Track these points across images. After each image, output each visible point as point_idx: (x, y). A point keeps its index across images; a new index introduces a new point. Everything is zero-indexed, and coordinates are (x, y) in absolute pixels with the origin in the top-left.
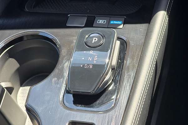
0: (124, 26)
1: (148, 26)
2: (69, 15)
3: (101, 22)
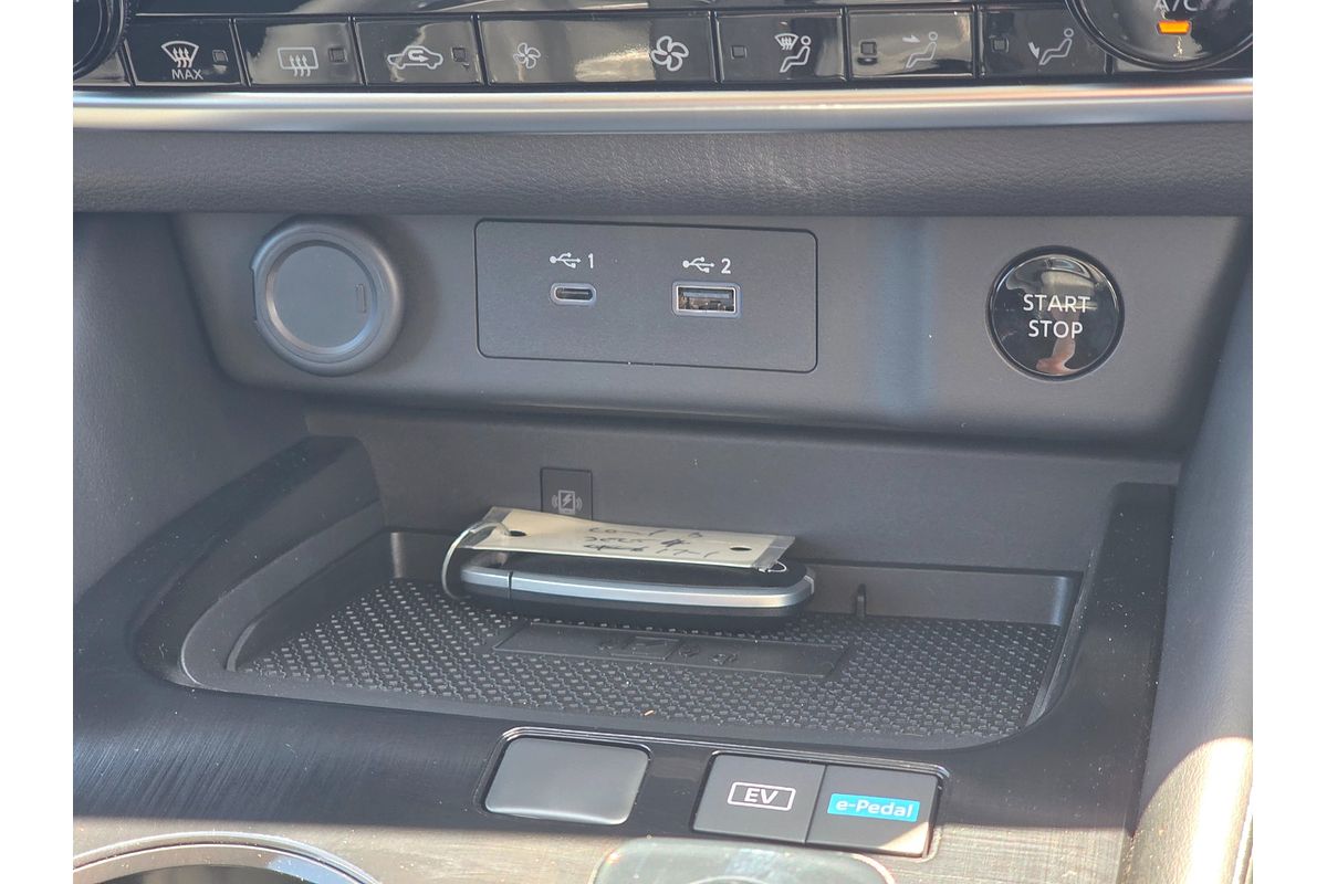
0: (937, 837)
1: (1126, 850)
2: (510, 734)
3: (760, 801)
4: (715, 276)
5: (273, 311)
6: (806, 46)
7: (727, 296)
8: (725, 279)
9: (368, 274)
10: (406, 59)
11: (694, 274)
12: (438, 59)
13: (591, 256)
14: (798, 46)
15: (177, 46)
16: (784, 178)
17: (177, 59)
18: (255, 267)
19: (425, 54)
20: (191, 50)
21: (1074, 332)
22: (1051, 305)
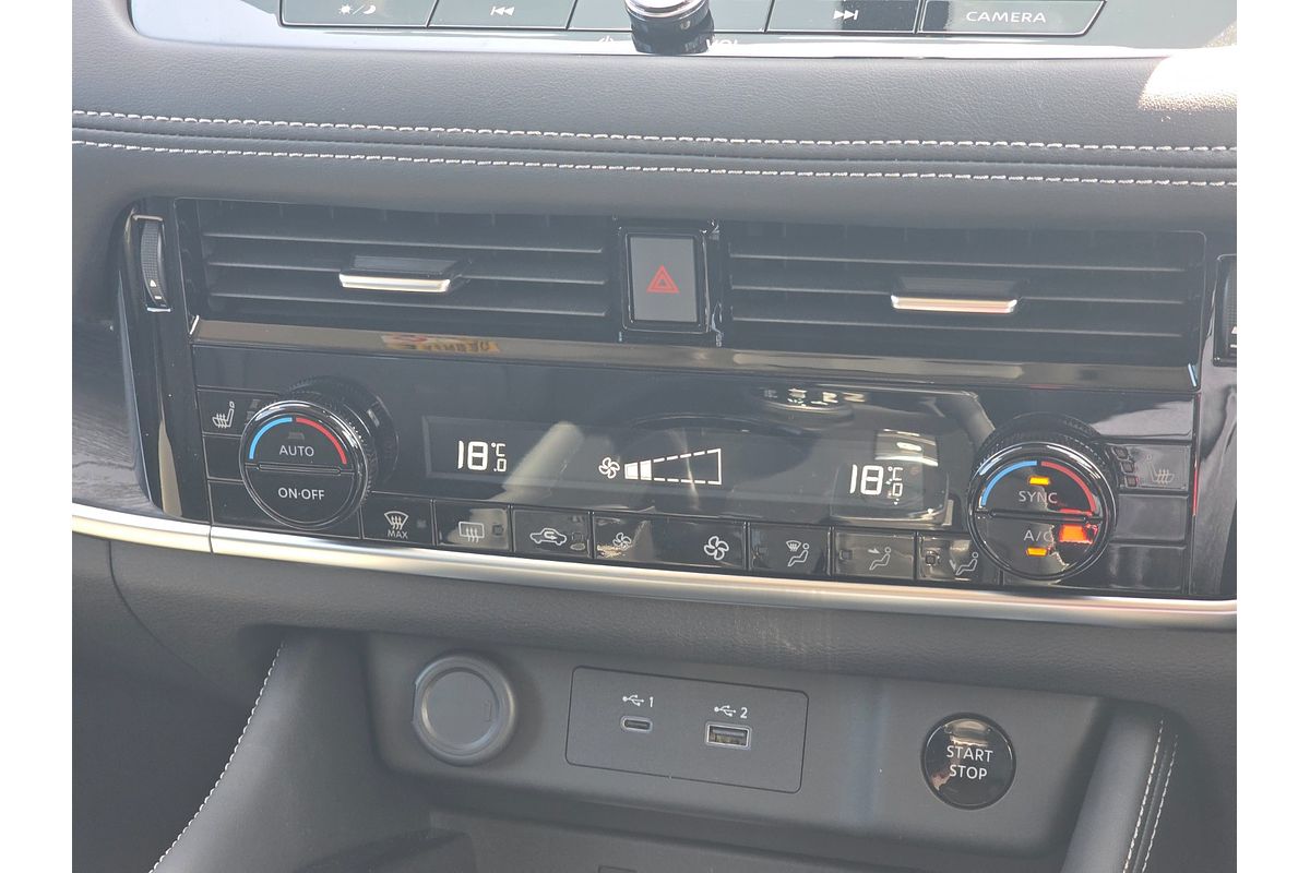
4: (736, 717)
5: (425, 715)
6: (806, 550)
7: (742, 735)
8: (742, 722)
9: (495, 694)
10: (542, 536)
11: (721, 717)
12: (563, 539)
13: (651, 699)
14: (801, 549)
15: (394, 515)
16: (785, 642)
17: (393, 523)
18: (417, 683)
19: (555, 535)
20: (403, 518)
21: (981, 775)
22: (966, 755)
